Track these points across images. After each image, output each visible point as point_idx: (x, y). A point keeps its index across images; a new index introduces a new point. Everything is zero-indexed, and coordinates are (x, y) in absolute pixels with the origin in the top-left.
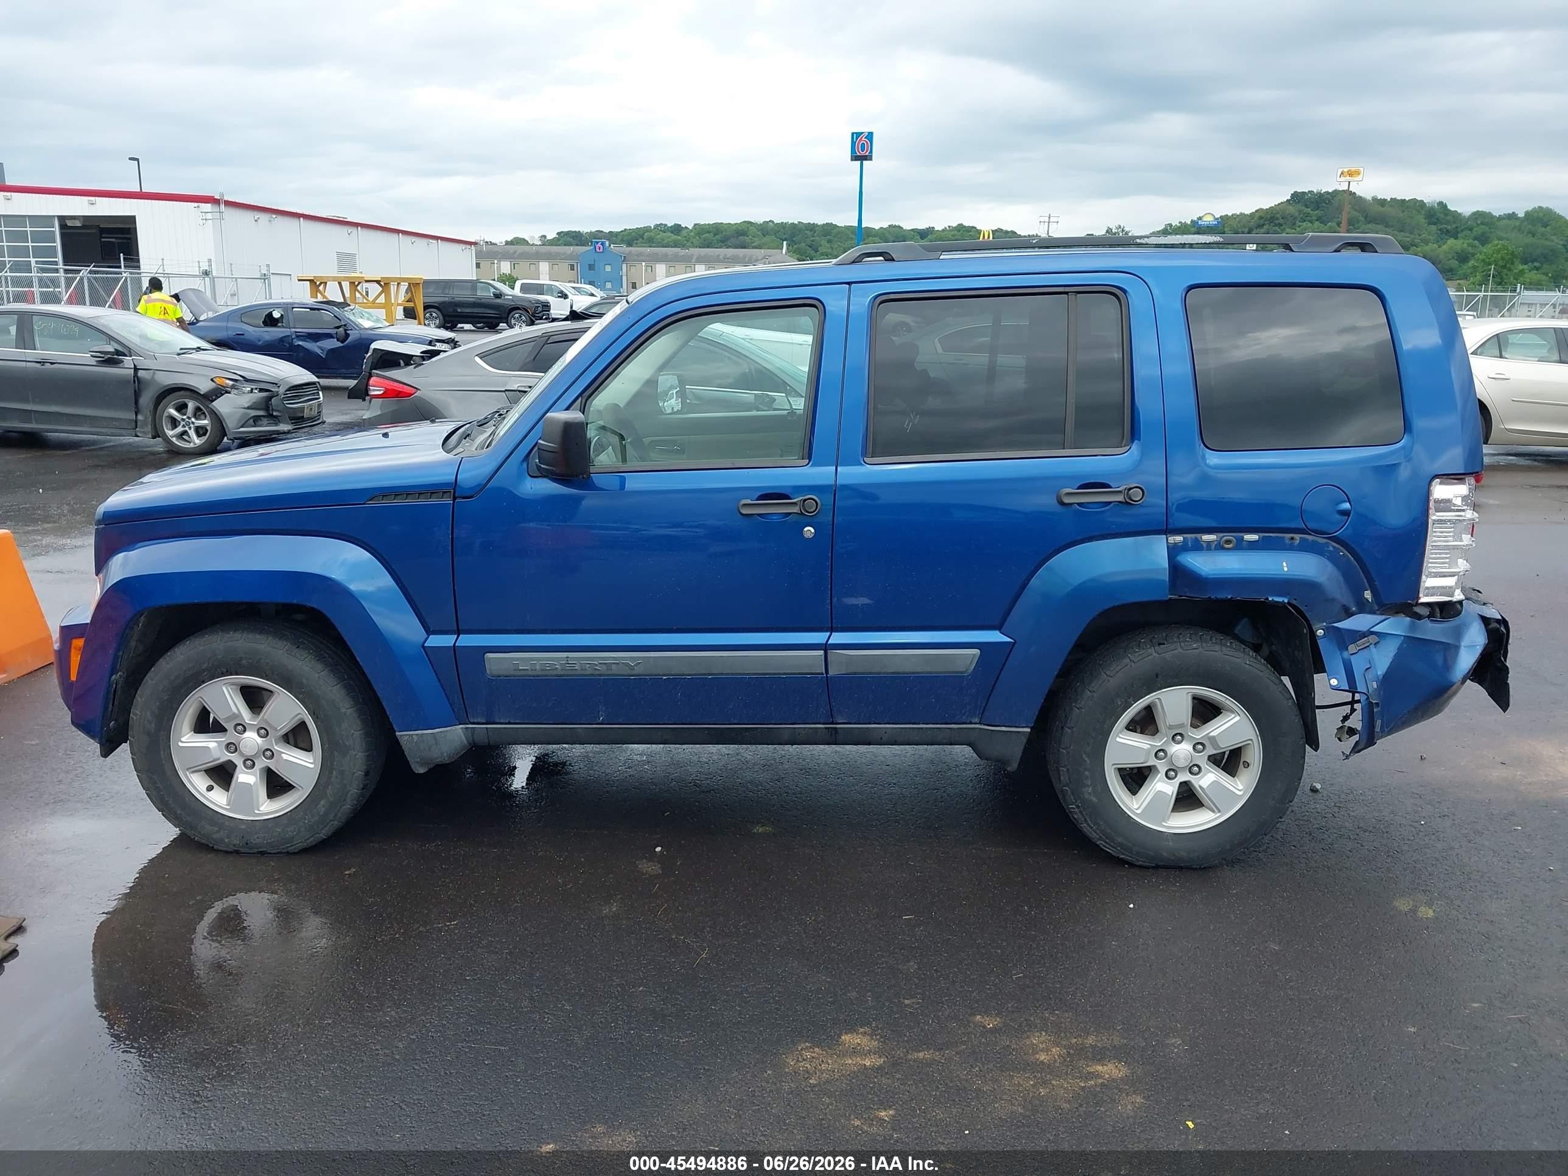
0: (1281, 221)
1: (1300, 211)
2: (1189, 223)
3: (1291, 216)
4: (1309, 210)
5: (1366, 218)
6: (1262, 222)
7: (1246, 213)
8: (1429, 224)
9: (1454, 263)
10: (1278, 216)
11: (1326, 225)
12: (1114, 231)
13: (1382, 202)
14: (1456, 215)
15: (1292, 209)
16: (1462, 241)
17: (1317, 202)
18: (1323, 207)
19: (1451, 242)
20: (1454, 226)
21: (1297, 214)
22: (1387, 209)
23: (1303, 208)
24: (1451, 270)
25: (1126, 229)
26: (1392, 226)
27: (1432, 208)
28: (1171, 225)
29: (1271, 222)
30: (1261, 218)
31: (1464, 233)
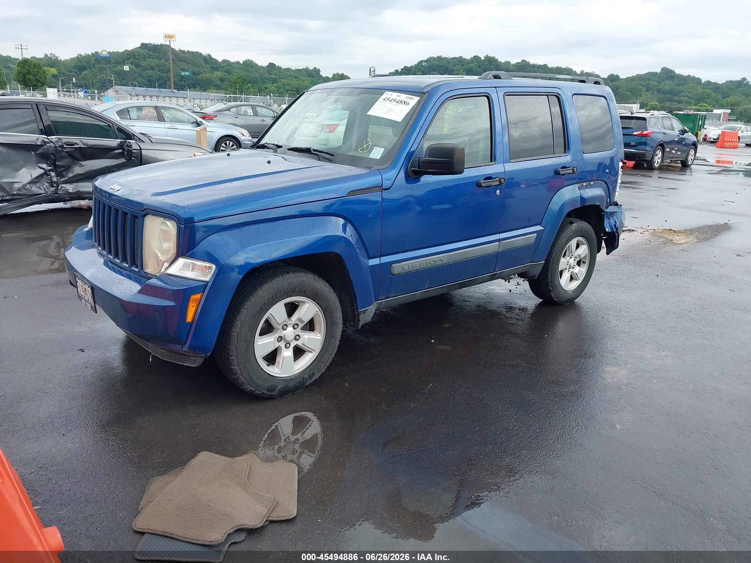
0: (138, 57)
1: (147, 53)
2: (90, 54)
3: (143, 55)
4: (151, 53)
5: (178, 59)
6: (129, 57)
7: (120, 52)
8: (206, 64)
9: (219, 83)
10: (136, 54)
11: (160, 61)
12: (49, 56)
13: (183, 52)
14: (216, 61)
15: (142, 51)
16: (220, 72)
17: (154, 49)
18: (157, 52)
19: (216, 72)
20: (216, 65)
21: (145, 54)
22: (186, 55)
23: (148, 51)
24: (218, 86)
25: (56, 55)
26: (190, 64)
27: (205, 56)
28: (81, 55)
29: (134, 57)
30: (128, 55)
31: (220, 69)
